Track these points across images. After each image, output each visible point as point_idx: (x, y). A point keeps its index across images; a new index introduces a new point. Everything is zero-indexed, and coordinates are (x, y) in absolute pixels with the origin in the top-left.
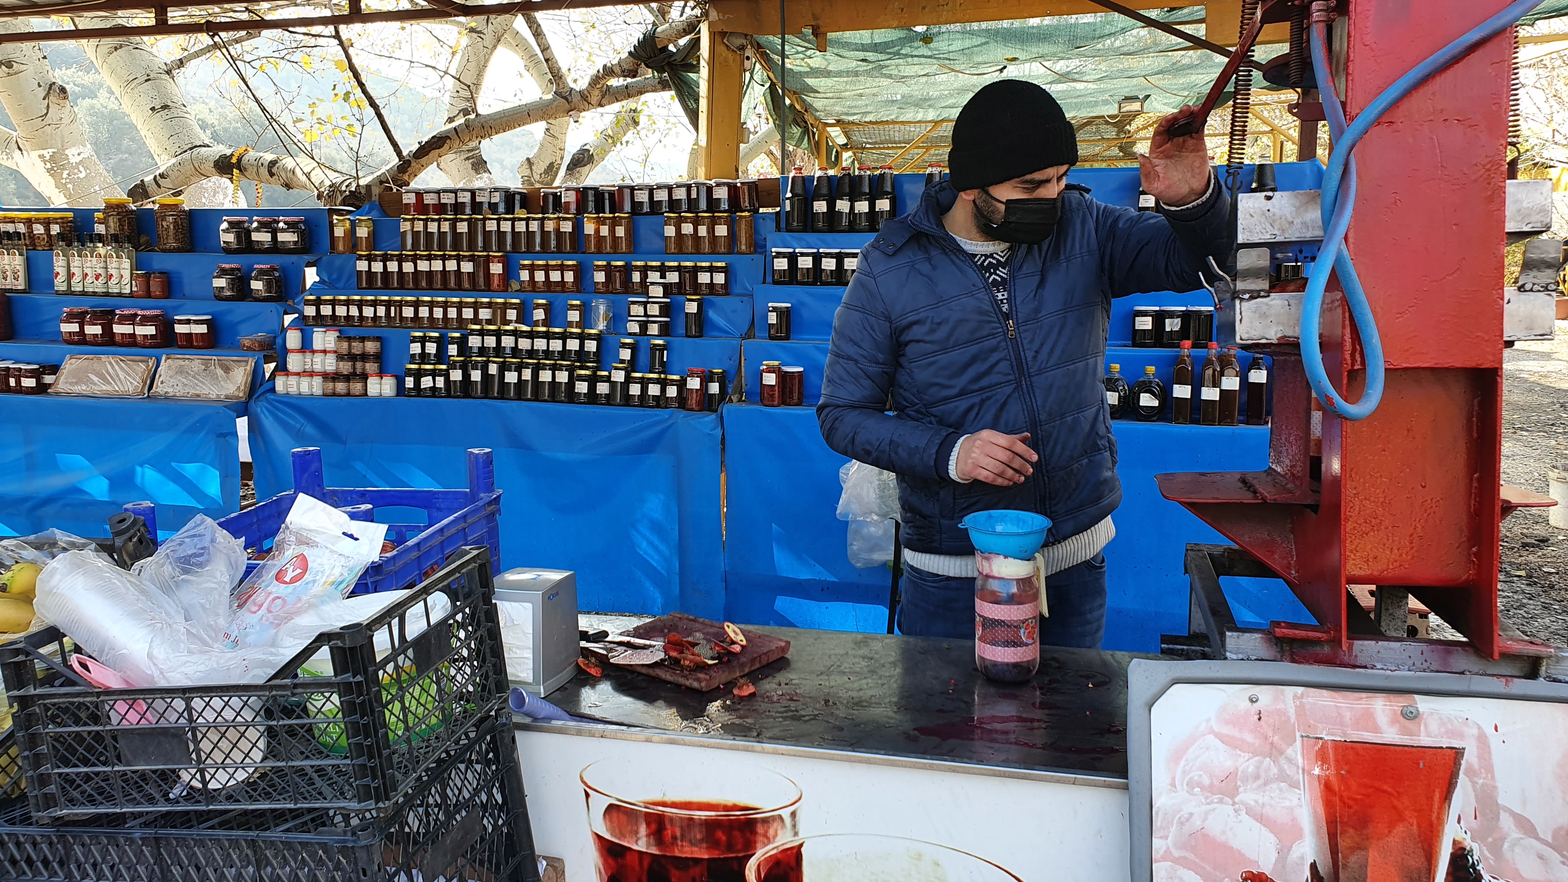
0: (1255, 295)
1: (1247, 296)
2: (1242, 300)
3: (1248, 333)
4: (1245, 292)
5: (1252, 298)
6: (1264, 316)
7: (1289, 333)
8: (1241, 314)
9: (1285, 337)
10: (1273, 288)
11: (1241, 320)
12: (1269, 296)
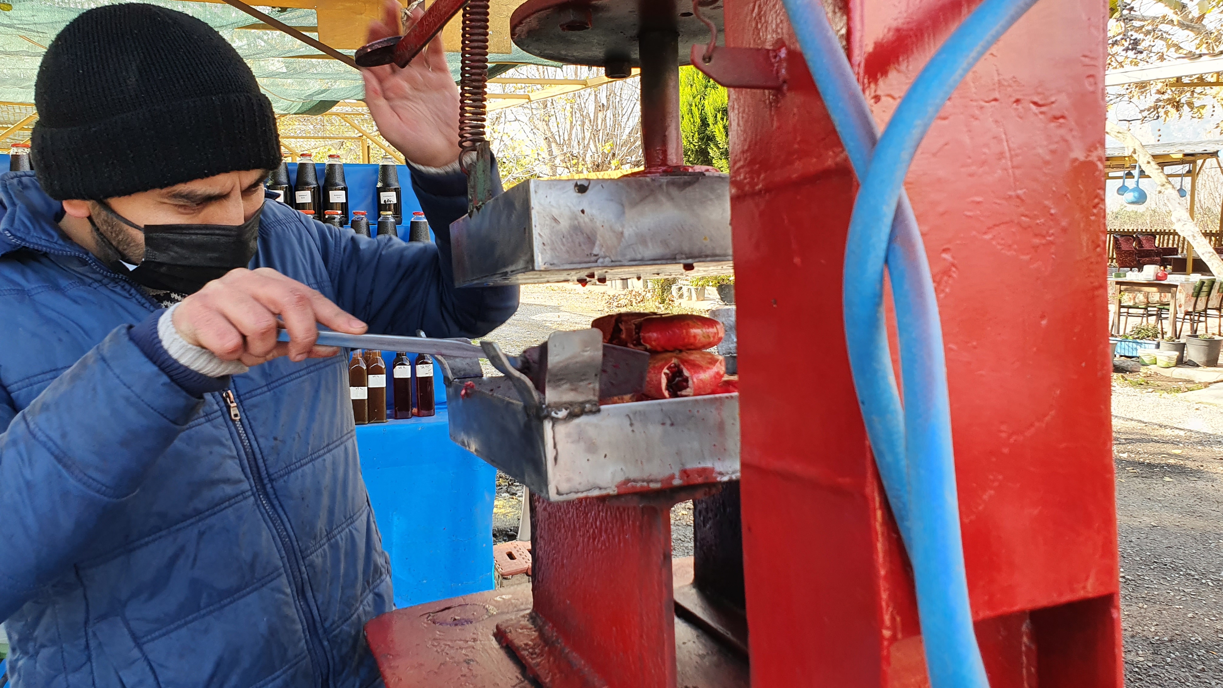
0: (577, 410)
1: (562, 414)
2: (555, 421)
3: (569, 480)
4: (558, 406)
5: (572, 416)
6: (592, 448)
7: (634, 474)
8: (555, 446)
9: (627, 481)
10: (605, 397)
11: (556, 459)
12: (599, 411)
